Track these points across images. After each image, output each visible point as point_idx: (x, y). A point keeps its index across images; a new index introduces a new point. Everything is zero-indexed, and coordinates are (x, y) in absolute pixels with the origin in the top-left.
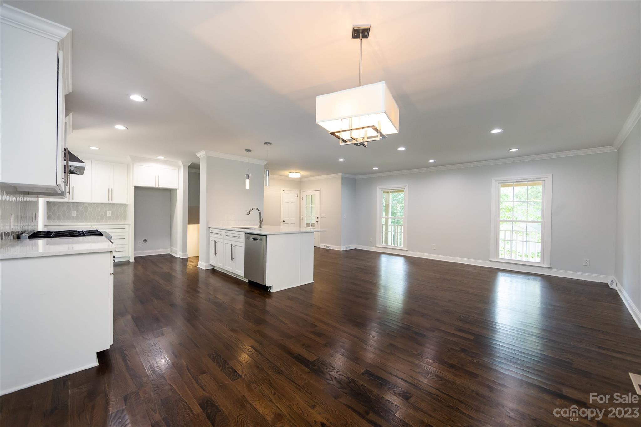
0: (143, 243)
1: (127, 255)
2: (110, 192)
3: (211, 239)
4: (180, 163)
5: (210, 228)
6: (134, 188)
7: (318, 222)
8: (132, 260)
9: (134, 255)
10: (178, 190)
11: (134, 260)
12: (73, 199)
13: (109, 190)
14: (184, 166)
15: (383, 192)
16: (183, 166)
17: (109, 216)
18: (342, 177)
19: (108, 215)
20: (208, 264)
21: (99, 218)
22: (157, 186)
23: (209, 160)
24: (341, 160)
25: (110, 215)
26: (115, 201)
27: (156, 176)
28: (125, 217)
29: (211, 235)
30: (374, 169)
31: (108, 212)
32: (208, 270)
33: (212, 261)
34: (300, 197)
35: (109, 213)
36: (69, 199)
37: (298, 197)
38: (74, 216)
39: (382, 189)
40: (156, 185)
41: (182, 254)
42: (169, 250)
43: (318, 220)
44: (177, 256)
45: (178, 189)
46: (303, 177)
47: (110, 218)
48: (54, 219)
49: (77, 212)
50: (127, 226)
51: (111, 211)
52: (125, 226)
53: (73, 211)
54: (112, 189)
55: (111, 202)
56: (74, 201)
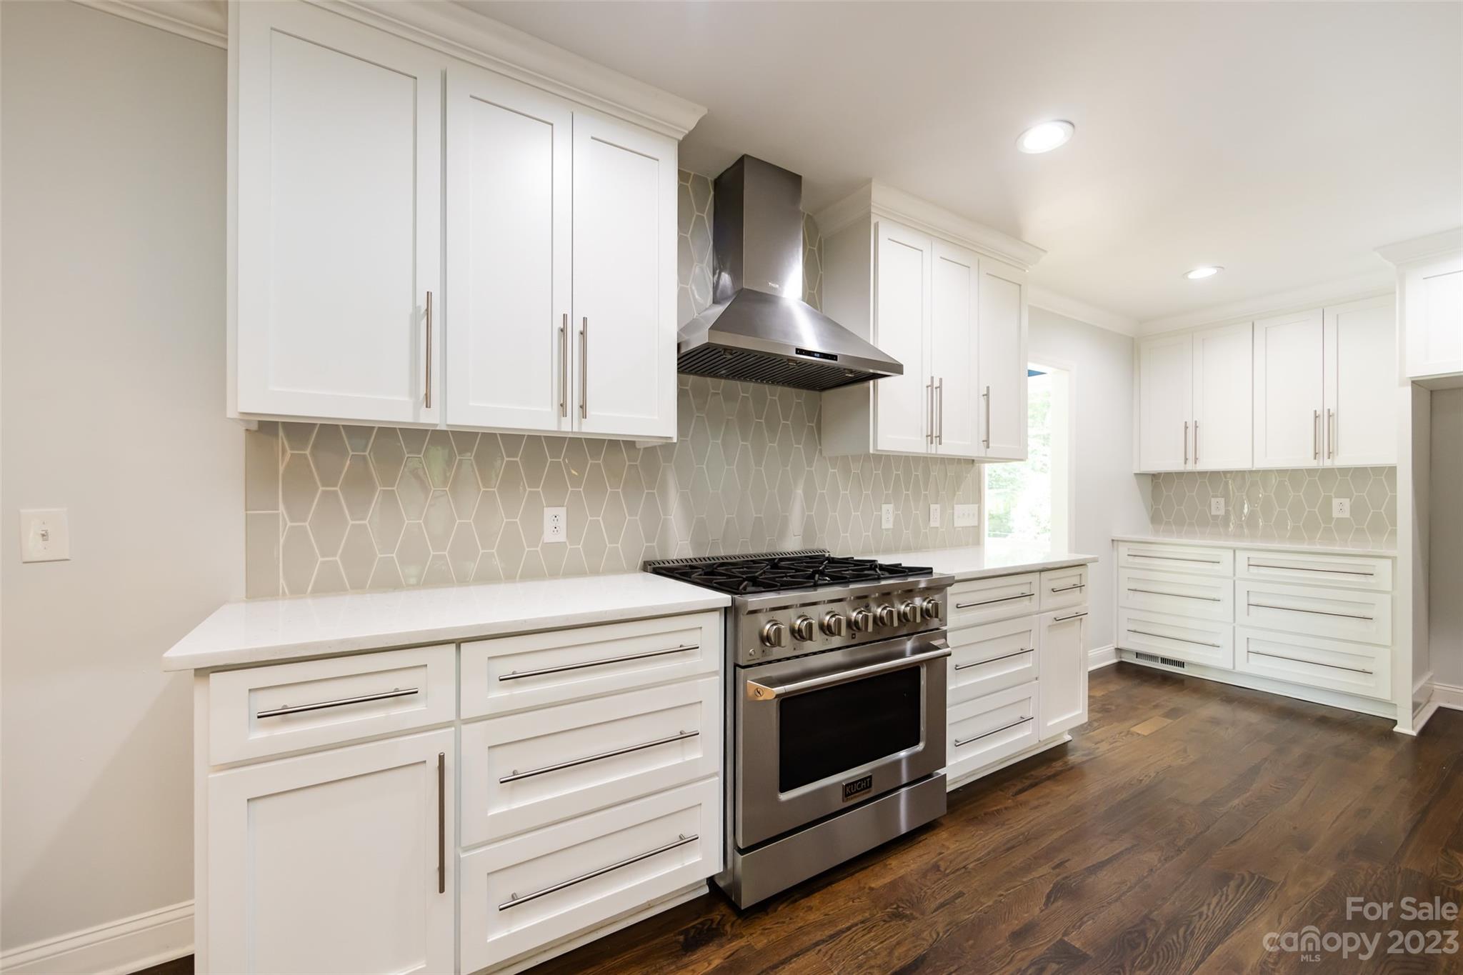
2: (1324, 424)
6: (1409, 389)
8: (1404, 727)
12: (1196, 463)
13: (1318, 416)
17: (1339, 520)
19: (1336, 514)
21: (1301, 524)
25: (1347, 515)
26: (1343, 460)
31: (1336, 502)
35: (1341, 508)
36: (1186, 462)
38: (1218, 516)
47: (1343, 526)
49: (1227, 504)
50: (1382, 567)
51: (1348, 500)
52: (1374, 566)
53: (1214, 501)
54: (1329, 410)
55: (1328, 463)
56: (1201, 467)
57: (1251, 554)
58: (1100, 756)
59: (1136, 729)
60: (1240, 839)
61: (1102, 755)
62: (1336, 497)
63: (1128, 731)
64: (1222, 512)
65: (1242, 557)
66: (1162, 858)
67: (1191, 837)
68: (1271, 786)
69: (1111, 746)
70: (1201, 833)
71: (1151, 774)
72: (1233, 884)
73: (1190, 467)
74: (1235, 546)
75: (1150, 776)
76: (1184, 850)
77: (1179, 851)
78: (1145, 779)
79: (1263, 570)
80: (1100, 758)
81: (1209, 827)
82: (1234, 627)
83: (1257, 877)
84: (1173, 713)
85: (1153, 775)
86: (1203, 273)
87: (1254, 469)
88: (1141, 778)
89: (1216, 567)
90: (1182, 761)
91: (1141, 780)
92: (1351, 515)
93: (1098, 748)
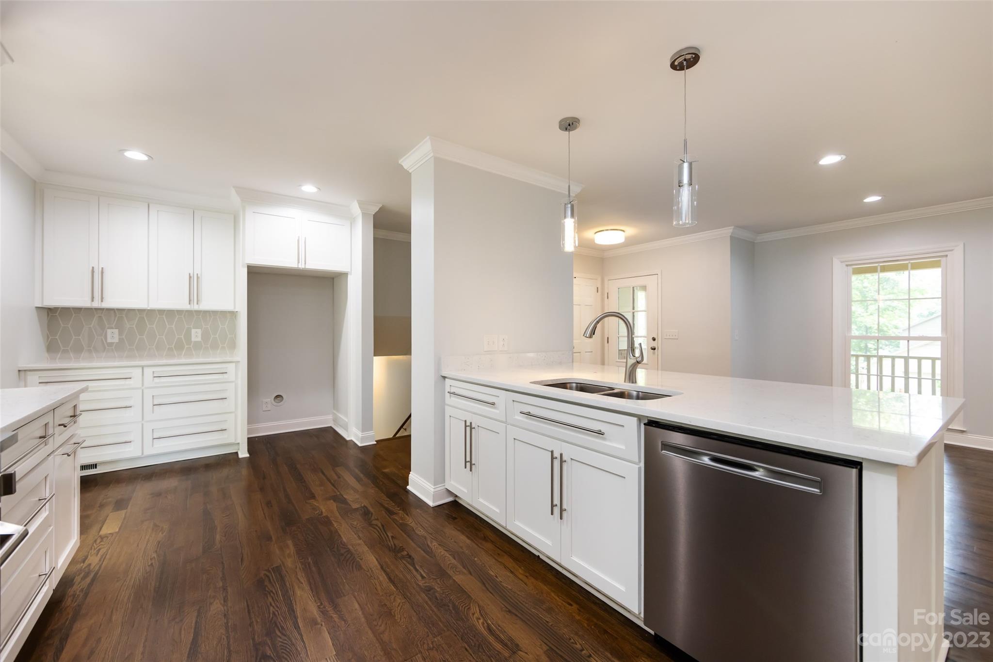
0: (275, 404)
1: (232, 440)
2: (194, 282)
3: (449, 411)
4: (356, 209)
5: (444, 378)
6: (246, 270)
7: (654, 349)
8: (244, 454)
9: (248, 434)
10: (349, 276)
11: (249, 451)
12: (102, 301)
13: (190, 277)
14: (364, 215)
15: (851, 270)
16: (362, 213)
17: (195, 342)
18: (732, 238)
19: (194, 339)
20: (440, 488)
21: (173, 346)
22: (301, 266)
23: (442, 168)
24: (830, 160)
25: (199, 339)
26: (205, 306)
27: (298, 241)
28: (233, 345)
29: (450, 400)
30: (866, 201)
31: (193, 331)
32: (440, 507)
33: (452, 482)
34: (603, 294)
35: (196, 335)
36: (93, 300)
37: (598, 291)
38: (112, 343)
39: (848, 263)
40: (299, 262)
41: (360, 434)
42: (330, 417)
43: (654, 344)
44: (348, 439)
45: (351, 274)
46: (630, 242)
47: (197, 346)
48: (65, 351)
49: (120, 333)
50: (231, 368)
51: (200, 330)
52: (227, 368)
53: (109, 331)
54: (197, 274)
55: (196, 307)
56: (106, 305)
57: (155, 369)
58: (99, 570)
59: (105, 531)
60: (242, 556)
61: (100, 567)
62: (194, 328)
63: (100, 536)
64: (116, 340)
65: (148, 372)
66: (222, 602)
67: (221, 576)
68: (224, 517)
69: (99, 556)
70: (223, 569)
71: (153, 556)
72: (267, 583)
73: (96, 304)
74: (143, 365)
75: (154, 557)
76: (227, 587)
77: (224, 589)
78: (153, 561)
79: (163, 380)
80: (100, 571)
81: (222, 563)
82: (143, 425)
83: (270, 569)
84: (120, 505)
85: (155, 555)
86: (136, 155)
87: (149, 309)
88: (149, 564)
89: (128, 382)
90: (162, 533)
91: (152, 564)
92: (202, 339)
93: (90, 565)
